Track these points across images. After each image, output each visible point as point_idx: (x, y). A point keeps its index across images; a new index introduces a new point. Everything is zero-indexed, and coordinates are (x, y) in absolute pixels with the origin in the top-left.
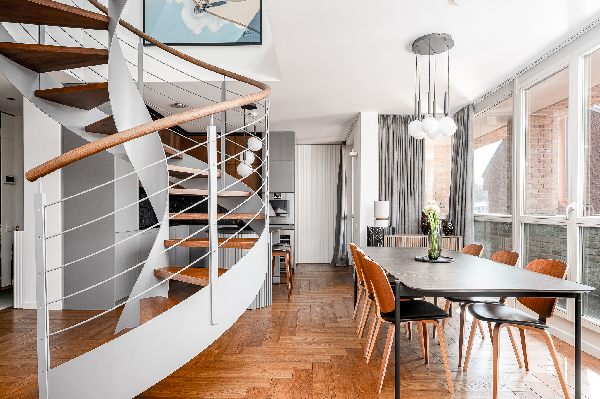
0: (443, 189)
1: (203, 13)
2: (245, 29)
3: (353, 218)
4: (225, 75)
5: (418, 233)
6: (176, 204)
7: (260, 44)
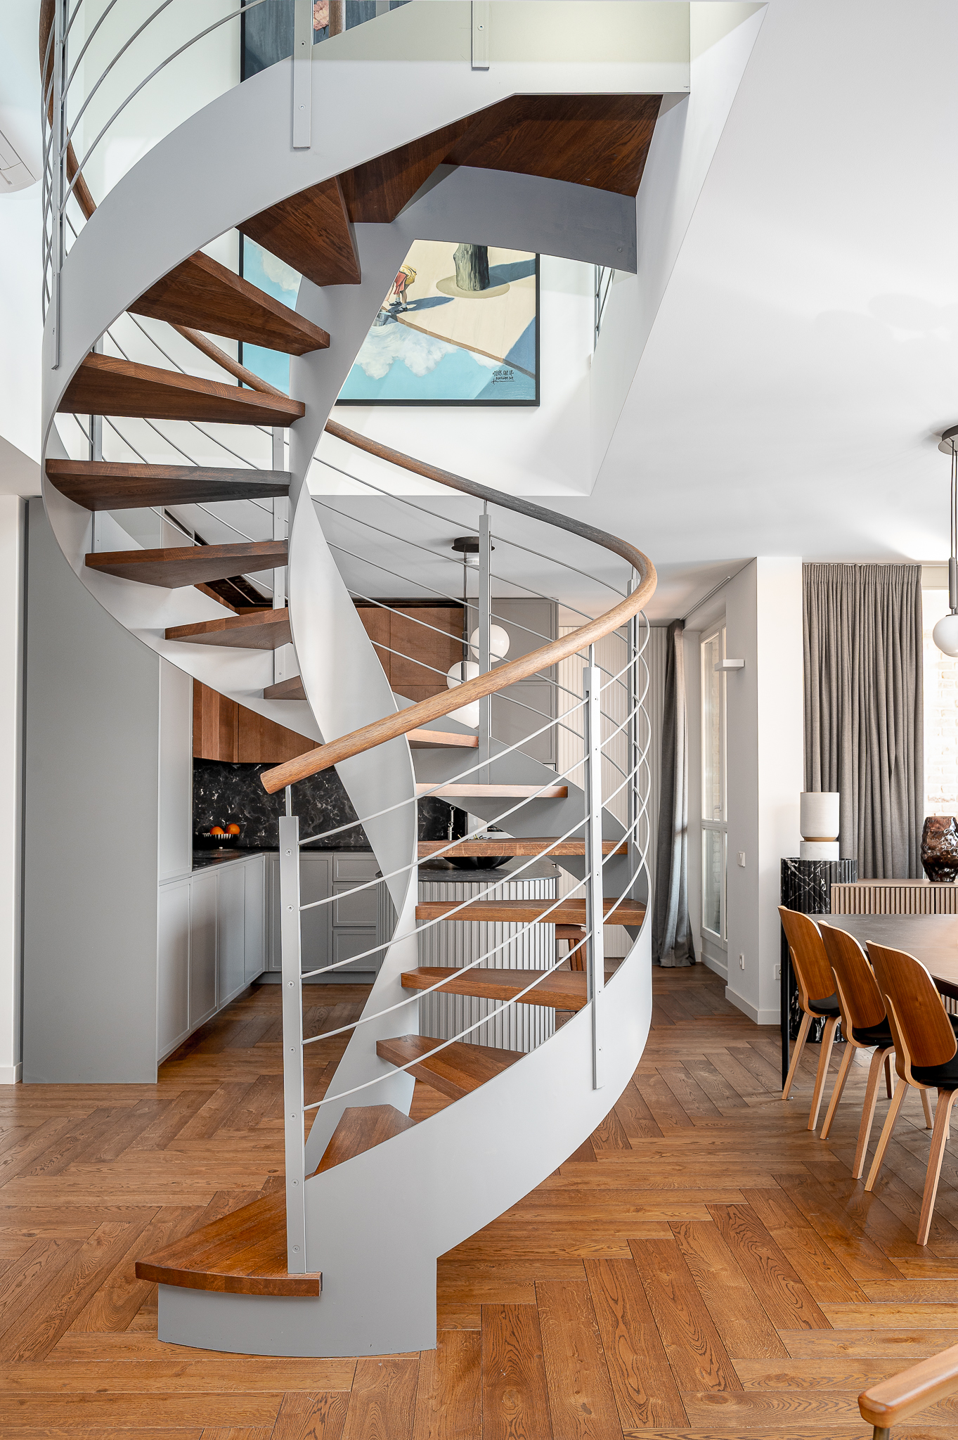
0: (947, 749)
1: (391, 326)
2: (498, 365)
3: (704, 832)
4: (487, 499)
5: (910, 877)
6: (216, 795)
7: (535, 403)
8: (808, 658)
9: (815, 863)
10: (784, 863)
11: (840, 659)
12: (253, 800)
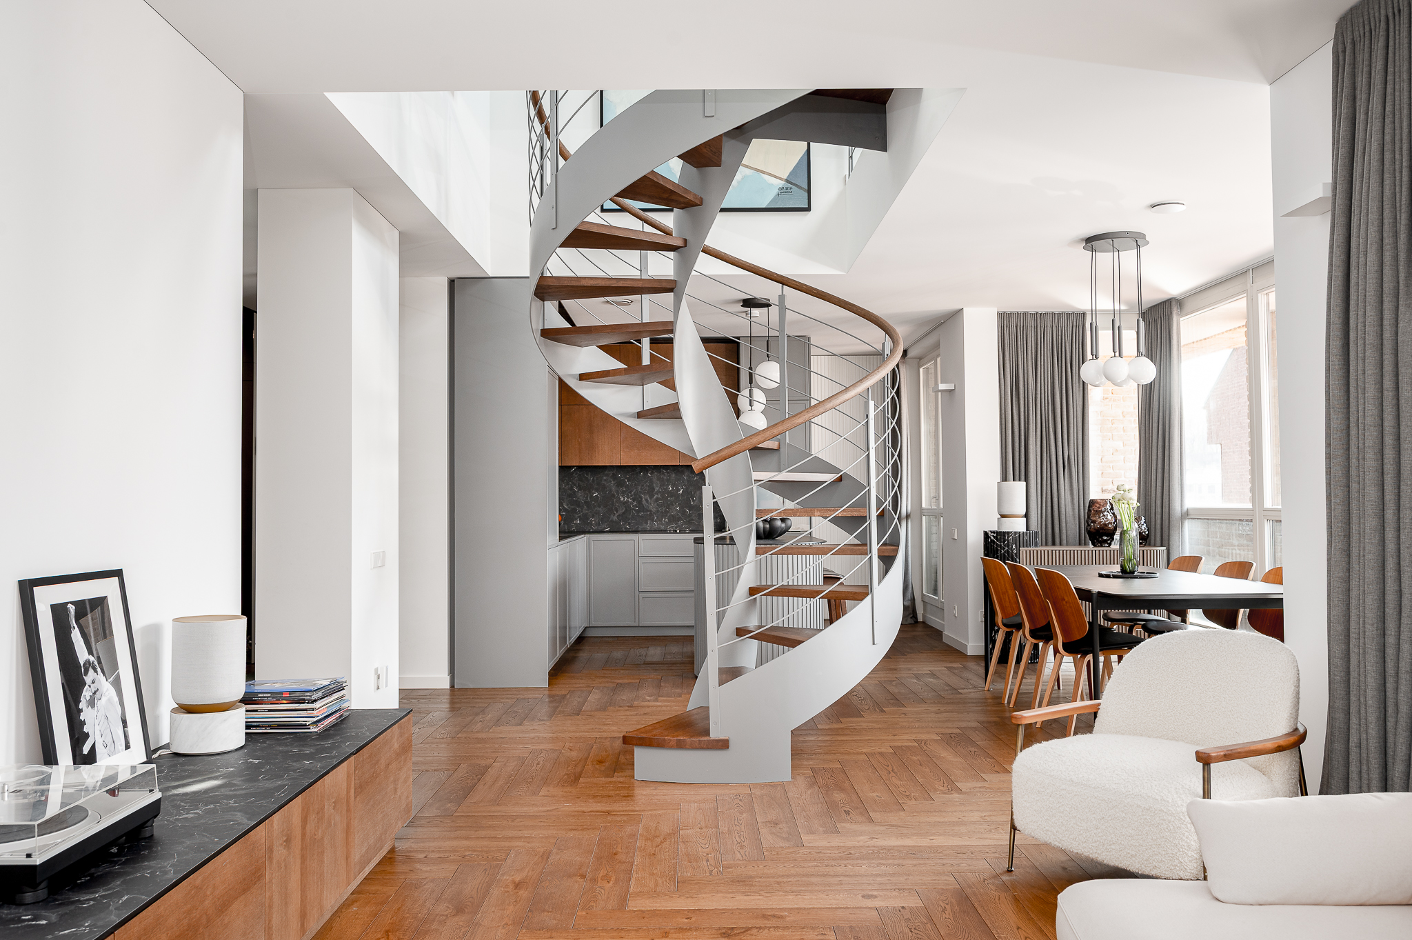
0: (1117, 451)
2: (781, 183)
3: (924, 518)
4: (783, 284)
5: (1080, 544)
7: (808, 209)
8: (1002, 382)
9: (1008, 533)
10: (986, 534)
11: (1026, 383)
12: (570, 496)
